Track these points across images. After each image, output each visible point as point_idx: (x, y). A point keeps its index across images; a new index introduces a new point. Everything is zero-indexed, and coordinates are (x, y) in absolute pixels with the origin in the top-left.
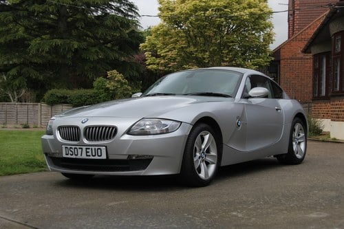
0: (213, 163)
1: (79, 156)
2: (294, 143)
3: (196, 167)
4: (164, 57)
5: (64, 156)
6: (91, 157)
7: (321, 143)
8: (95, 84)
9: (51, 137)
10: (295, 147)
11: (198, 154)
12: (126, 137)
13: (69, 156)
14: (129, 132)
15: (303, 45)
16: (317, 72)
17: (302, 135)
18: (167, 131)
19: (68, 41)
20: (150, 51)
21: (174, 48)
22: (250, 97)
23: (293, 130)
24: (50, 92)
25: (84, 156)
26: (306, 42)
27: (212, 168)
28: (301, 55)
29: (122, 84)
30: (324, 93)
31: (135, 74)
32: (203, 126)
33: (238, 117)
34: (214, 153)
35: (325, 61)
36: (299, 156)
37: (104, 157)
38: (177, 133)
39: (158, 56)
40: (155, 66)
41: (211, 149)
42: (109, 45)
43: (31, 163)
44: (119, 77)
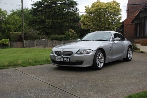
0: (102, 62)
1: (61, 61)
2: (128, 55)
3: (97, 64)
4: (87, 25)
5: (57, 60)
6: (65, 61)
7: (137, 53)
8: (65, 33)
9: (53, 54)
10: (129, 56)
11: (98, 60)
12: (76, 55)
13: (58, 60)
14: (76, 53)
15: (131, 20)
16: (136, 29)
17: (131, 52)
18: (88, 53)
19: (57, 20)
20: (82, 23)
21: (90, 22)
22: (114, 41)
23: (128, 50)
24: (52, 36)
25: (63, 61)
26: (133, 20)
27: (102, 64)
28: (131, 24)
29: (74, 33)
30: (138, 36)
31: (78, 30)
32: (100, 51)
33: (110, 48)
34: (103, 59)
35: (138, 26)
36: (130, 59)
37: (69, 61)
38: (91, 54)
39: (85, 25)
40: (84, 28)
41: (102, 58)
42: (70, 21)
43: (47, 61)
44: (73, 31)
